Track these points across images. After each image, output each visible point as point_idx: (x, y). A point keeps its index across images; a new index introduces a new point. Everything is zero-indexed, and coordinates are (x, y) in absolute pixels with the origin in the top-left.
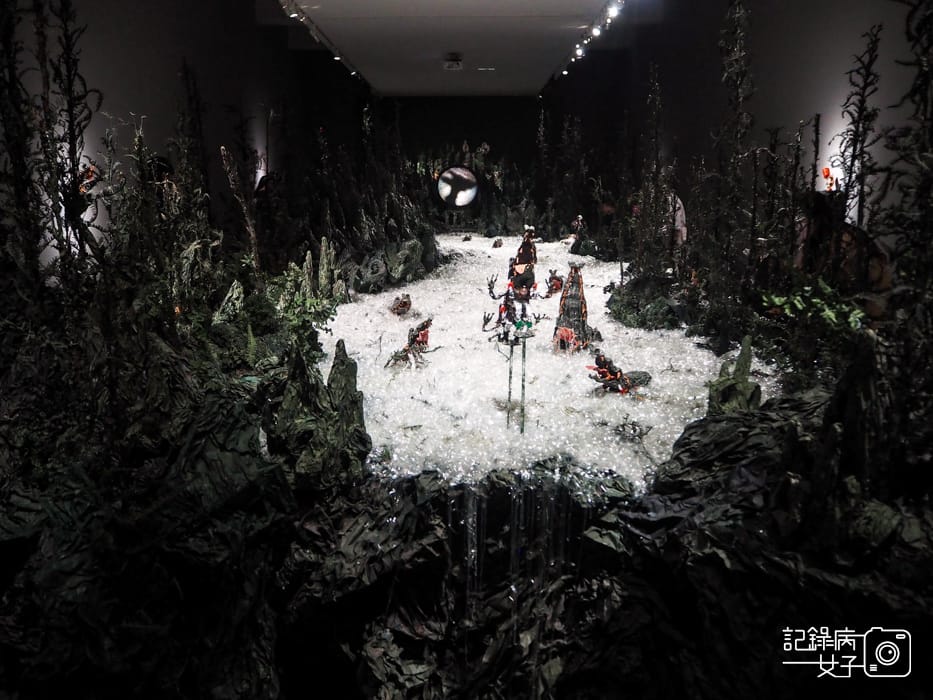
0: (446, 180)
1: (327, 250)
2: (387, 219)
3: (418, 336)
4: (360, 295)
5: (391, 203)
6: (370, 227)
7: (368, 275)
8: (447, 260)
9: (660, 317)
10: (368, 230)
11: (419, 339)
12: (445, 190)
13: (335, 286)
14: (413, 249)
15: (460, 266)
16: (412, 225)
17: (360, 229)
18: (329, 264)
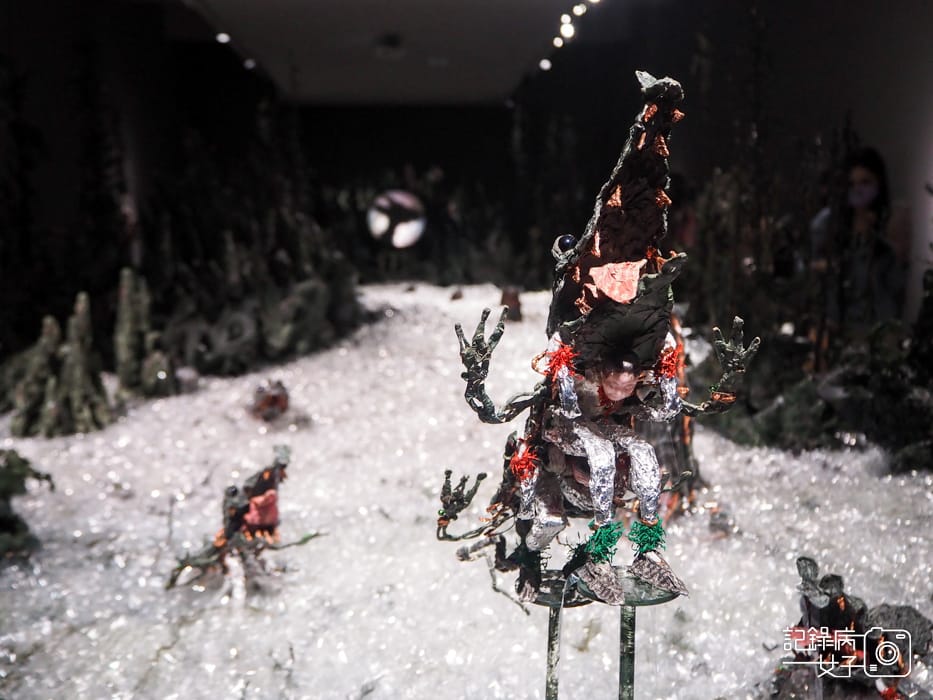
0: (382, 210)
1: (132, 296)
2: (273, 252)
3: (247, 509)
4: (202, 381)
5: (281, 225)
6: (241, 264)
7: (222, 342)
8: (374, 317)
9: (810, 423)
10: (237, 265)
11: (252, 517)
12: (379, 223)
13: (148, 364)
14: (310, 296)
15: (397, 328)
16: (316, 260)
17: (223, 266)
18: (136, 320)
